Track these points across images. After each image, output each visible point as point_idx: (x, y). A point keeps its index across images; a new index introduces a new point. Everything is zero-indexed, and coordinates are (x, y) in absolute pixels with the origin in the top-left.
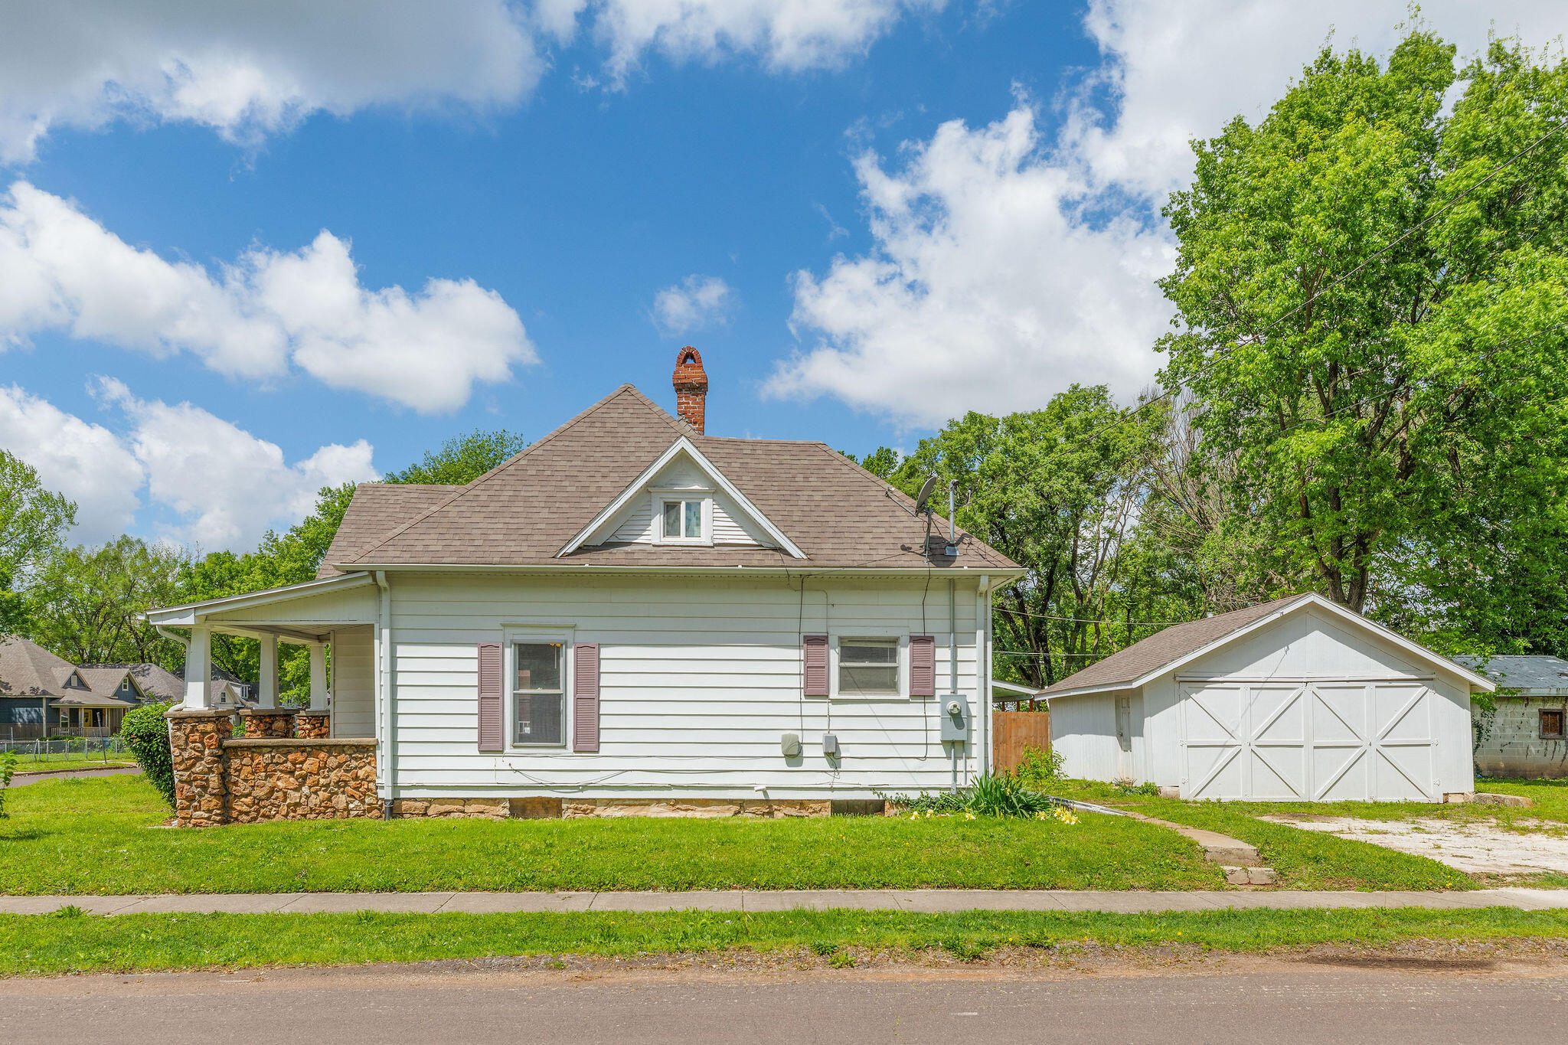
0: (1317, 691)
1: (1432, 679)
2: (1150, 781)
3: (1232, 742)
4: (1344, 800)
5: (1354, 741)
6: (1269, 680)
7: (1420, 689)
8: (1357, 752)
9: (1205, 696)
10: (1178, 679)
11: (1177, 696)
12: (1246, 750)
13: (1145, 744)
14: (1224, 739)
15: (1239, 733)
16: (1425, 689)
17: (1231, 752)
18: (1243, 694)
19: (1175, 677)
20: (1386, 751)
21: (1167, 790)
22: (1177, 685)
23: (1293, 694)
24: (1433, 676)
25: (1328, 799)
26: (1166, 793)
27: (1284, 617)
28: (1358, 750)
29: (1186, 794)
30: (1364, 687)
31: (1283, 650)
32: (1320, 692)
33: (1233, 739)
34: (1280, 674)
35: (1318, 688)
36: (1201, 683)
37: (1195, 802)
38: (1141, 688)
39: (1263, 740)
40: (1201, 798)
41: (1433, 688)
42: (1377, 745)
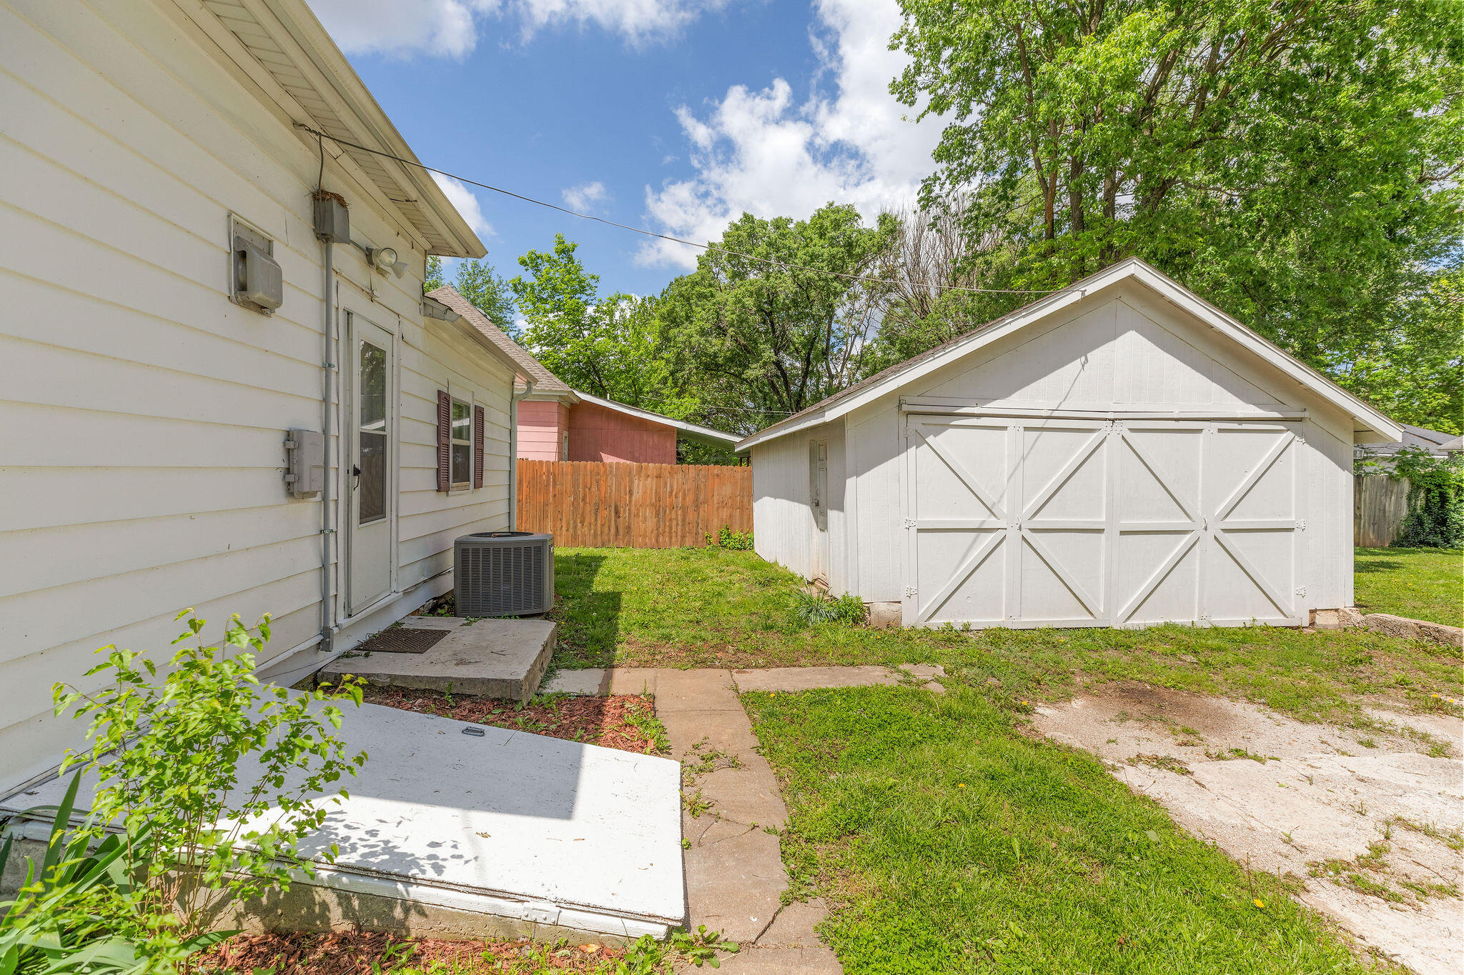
0: (1129, 436)
1: (1301, 420)
2: (853, 594)
3: (991, 522)
4: (1161, 622)
5: (1180, 522)
6: (1056, 414)
7: (1284, 436)
8: (1185, 540)
9: (950, 441)
10: (905, 408)
11: (903, 441)
12: (1013, 536)
13: (845, 523)
14: (977, 517)
15: (1004, 508)
16: (1290, 435)
17: (988, 540)
18: (1011, 439)
19: (900, 406)
20: (1228, 539)
21: (881, 608)
22: (903, 419)
23: (1092, 439)
24: (1306, 414)
25: (1138, 622)
26: (878, 615)
27: (1087, 301)
28: (1188, 536)
29: (912, 617)
30: (1199, 431)
31: (1077, 364)
32: (1132, 437)
33: (993, 519)
34: (1074, 404)
35: (1132, 430)
36: (944, 417)
37: (927, 631)
38: (840, 423)
39: (1043, 520)
40: (938, 622)
41: (1302, 435)
42: (1215, 529)
